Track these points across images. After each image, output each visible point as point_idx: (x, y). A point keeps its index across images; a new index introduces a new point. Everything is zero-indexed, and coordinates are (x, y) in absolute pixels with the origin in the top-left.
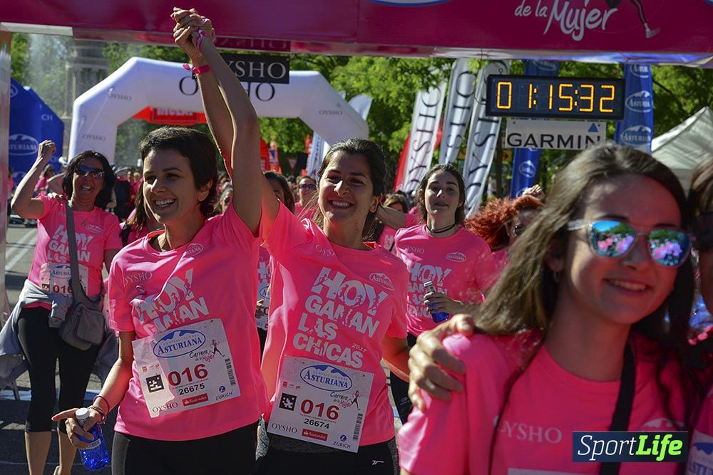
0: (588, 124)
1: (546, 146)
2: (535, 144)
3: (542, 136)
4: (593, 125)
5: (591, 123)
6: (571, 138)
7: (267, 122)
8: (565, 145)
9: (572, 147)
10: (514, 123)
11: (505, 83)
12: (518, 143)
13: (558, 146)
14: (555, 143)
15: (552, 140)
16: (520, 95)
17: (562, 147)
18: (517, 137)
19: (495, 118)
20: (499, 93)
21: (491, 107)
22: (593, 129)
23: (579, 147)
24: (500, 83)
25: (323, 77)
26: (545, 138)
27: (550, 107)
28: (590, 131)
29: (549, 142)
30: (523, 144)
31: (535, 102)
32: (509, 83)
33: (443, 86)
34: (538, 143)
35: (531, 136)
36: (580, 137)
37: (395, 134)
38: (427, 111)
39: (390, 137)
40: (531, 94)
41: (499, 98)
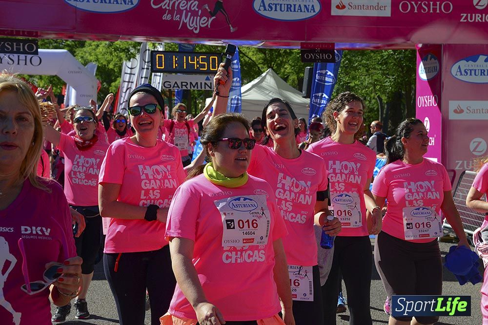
0: (205, 77)
1: (184, 88)
2: (178, 87)
3: (182, 83)
4: (208, 77)
5: (207, 76)
6: (197, 83)
7: (38, 77)
8: (194, 87)
9: (197, 88)
10: (166, 76)
11: (160, 55)
12: (169, 86)
13: (191, 88)
14: (188, 86)
15: (187, 84)
16: (169, 62)
17: (192, 88)
18: (169, 83)
19: (159, 74)
20: (157, 60)
21: (154, 67)
22: (208, 79)
23: (201, 88)
24: (158, 55)
25: (69, 52)
26: (183, 84)
27: (185, 68)
28: (206, 80)
29: (185, 86)
30: (172, 86)
31: (177, 65)
32: (163, 55)
33: (138, 56)
34: (180, 87)
35: (176, 83)
36: (201, 83)
37: (113, 84)
38: (131, 71)
39: (110, 86)
40: (174, 61)
41: (157, 63)
